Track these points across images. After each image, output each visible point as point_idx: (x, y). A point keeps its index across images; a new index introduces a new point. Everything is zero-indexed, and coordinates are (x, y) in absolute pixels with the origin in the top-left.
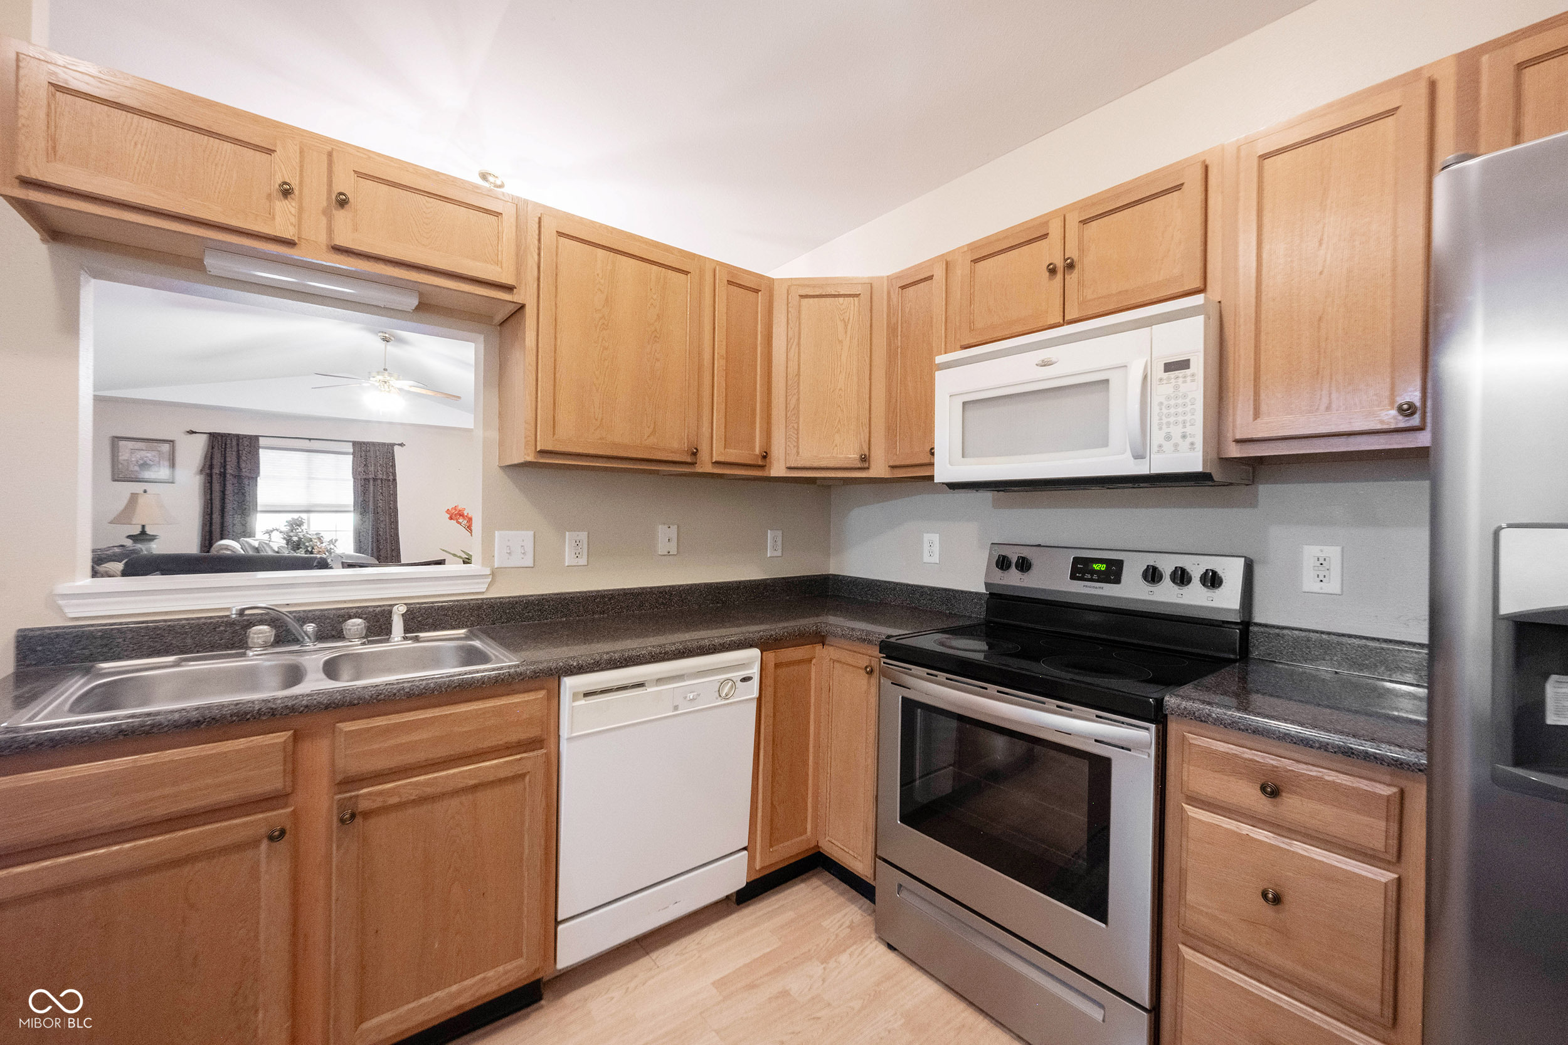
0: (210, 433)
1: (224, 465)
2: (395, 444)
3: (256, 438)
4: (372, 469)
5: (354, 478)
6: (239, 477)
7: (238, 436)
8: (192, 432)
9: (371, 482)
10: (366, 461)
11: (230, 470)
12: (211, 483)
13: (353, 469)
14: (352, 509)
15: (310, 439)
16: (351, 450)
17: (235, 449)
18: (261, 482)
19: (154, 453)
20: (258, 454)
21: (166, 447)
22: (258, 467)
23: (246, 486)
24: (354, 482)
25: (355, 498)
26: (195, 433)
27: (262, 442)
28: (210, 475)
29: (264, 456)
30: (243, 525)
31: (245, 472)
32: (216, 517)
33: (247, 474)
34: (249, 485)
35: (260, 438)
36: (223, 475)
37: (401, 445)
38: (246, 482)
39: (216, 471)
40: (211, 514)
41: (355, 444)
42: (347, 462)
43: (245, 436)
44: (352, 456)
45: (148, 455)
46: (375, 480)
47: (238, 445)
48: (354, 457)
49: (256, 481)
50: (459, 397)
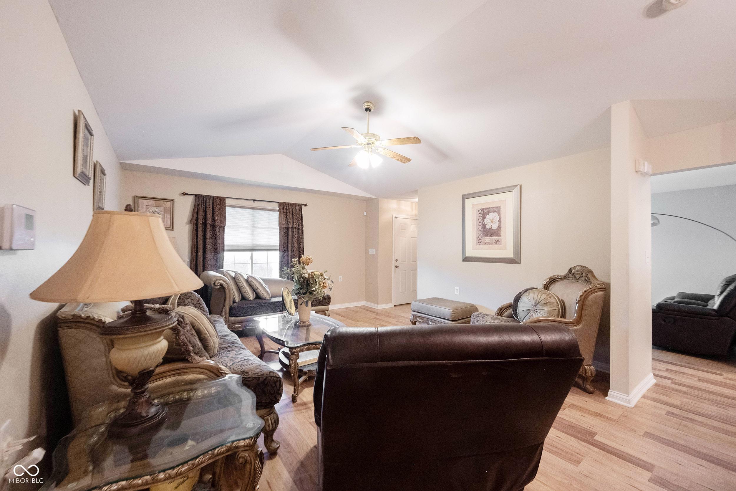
0: (196, 195)
1: (205, 218)
2: (302, 205)
3: (222, 200)
4: (291, 221)
5: (280, 227)
6: (213, 226)
7: (213, 197)
8: (185, 194)
9: (290, 230)
10: (287, 216)
11: (209, 221)
12: (197, 230)
13: (279, 222)
14: (279, 248)
15: (254, 201)
16: (277, 209)
17: (211, 206)
18: (226, 229)
19: (161, 208)
20: (225, 210)
21: (168, 204)
22: (225, 219)
23: (218, 233)
24: (280, 230)
25: (280, 240)
26: (187, 194)
27: (228, 202)
28: (197, 225)
29: (229, 211)
30: (215, 260)
31: (217, 223)
32: (200, 254)
33: (219, 224)
34: (219, 232)
35: (226, 199)
36: (205, 225)
37: (306, 205)
38: (217, 229)
39: (200, 221)
40: (197, 252)
41: (281, 204)
42: (275, 216)
43: (218, 197)
44: (278, 213)
45: (157, 210)
46: (292, 228)
47: (213, 203)
48: (280, 213)
49: (224, 229)
50: (409, 160)
